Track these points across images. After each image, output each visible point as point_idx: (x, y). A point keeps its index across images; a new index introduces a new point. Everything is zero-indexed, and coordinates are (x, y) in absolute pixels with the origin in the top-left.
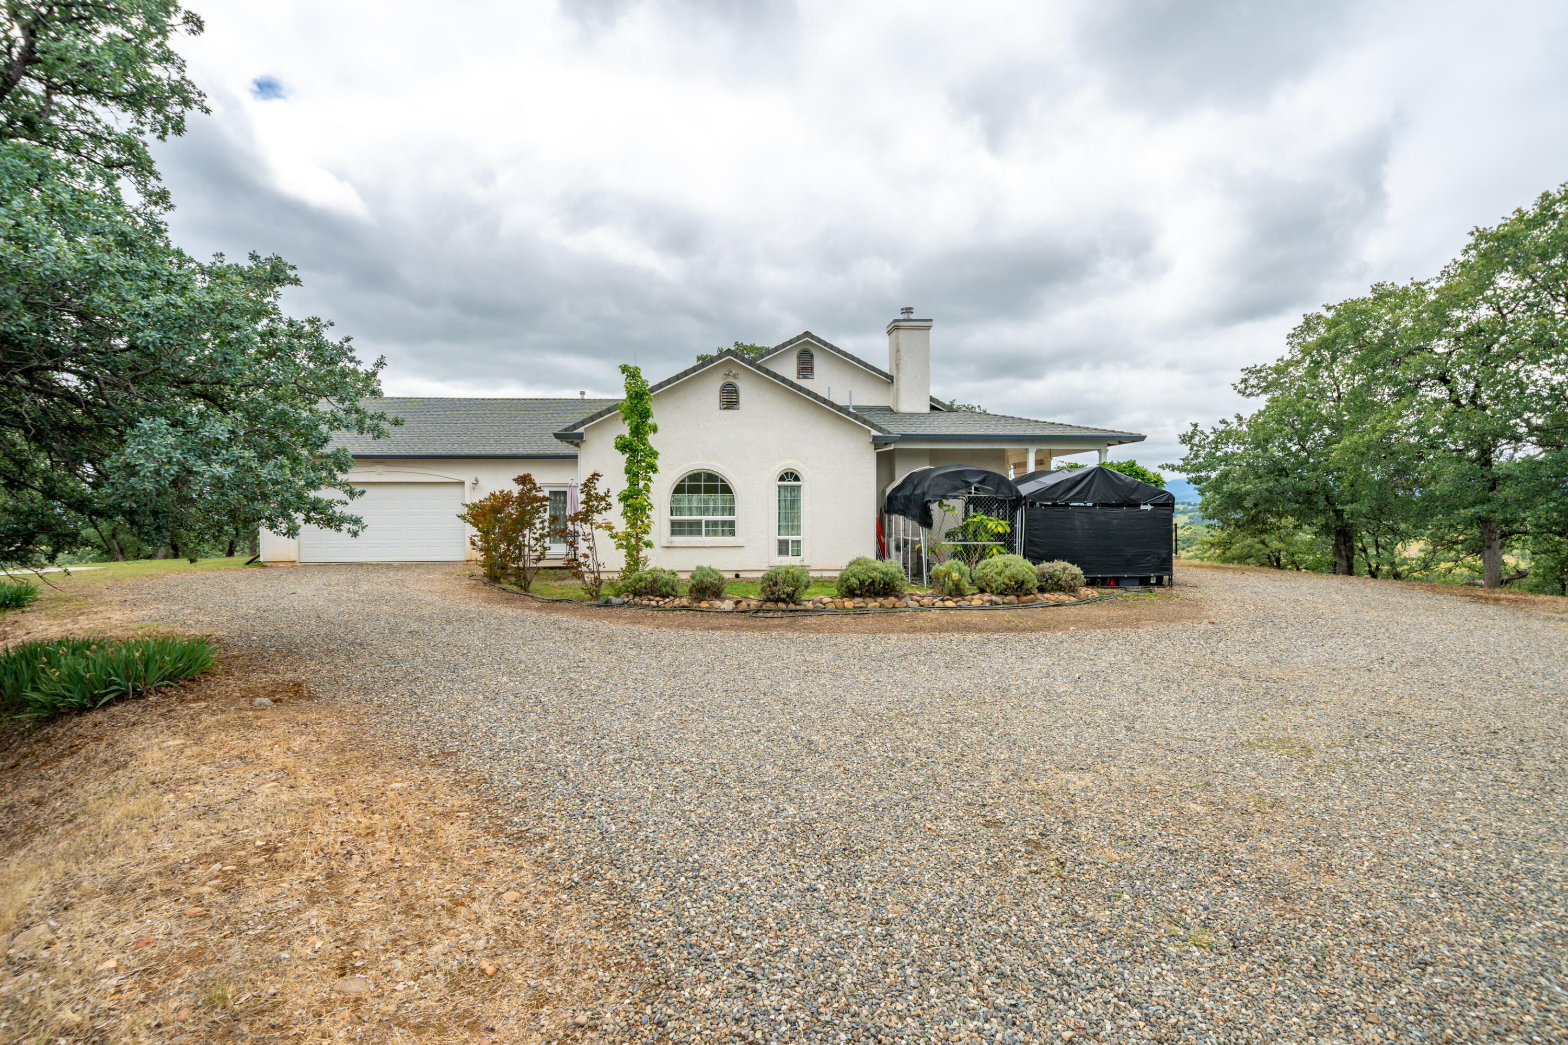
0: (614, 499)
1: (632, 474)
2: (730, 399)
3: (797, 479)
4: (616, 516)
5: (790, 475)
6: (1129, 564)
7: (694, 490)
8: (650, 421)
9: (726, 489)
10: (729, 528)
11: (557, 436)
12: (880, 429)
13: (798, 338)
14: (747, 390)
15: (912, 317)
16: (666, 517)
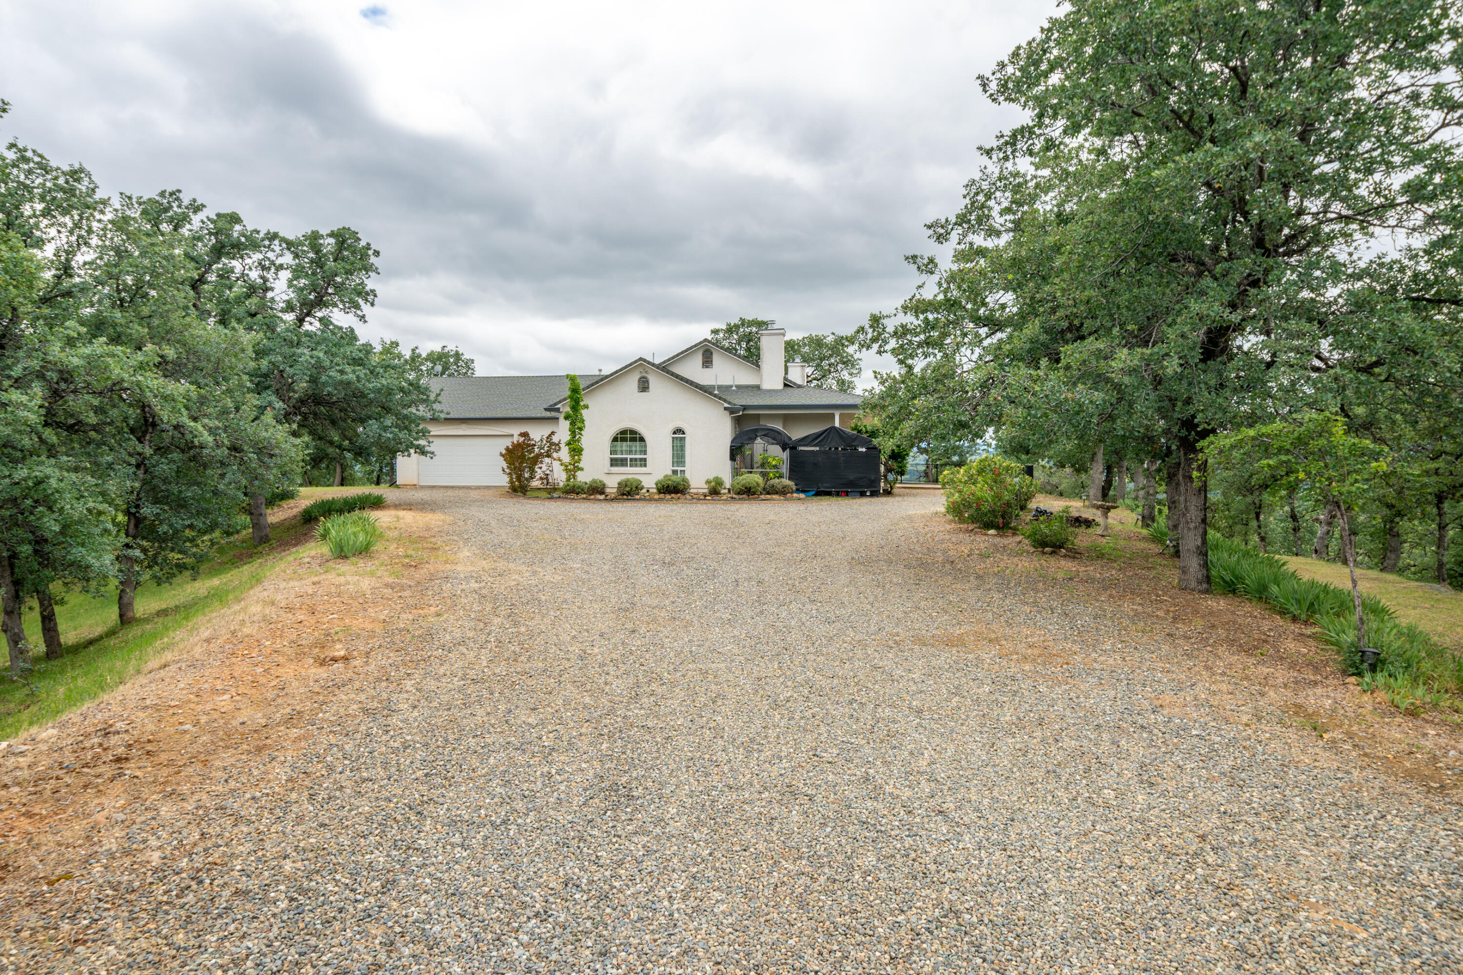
0: (562, 445)
1: (573, 433)
2: (644, 386)
3: (684, 433)
4: (564, 454)
5: (679, 430)
6: (852, 483)
7: (624, 440)
8: (582, 403)
9: (642, 439)
10: (643, 462)
11: (546, 409)
12: (729, 403)
13: (700, 343)
14: (654, 381)
15: (775, 327)
16: (608, 456)
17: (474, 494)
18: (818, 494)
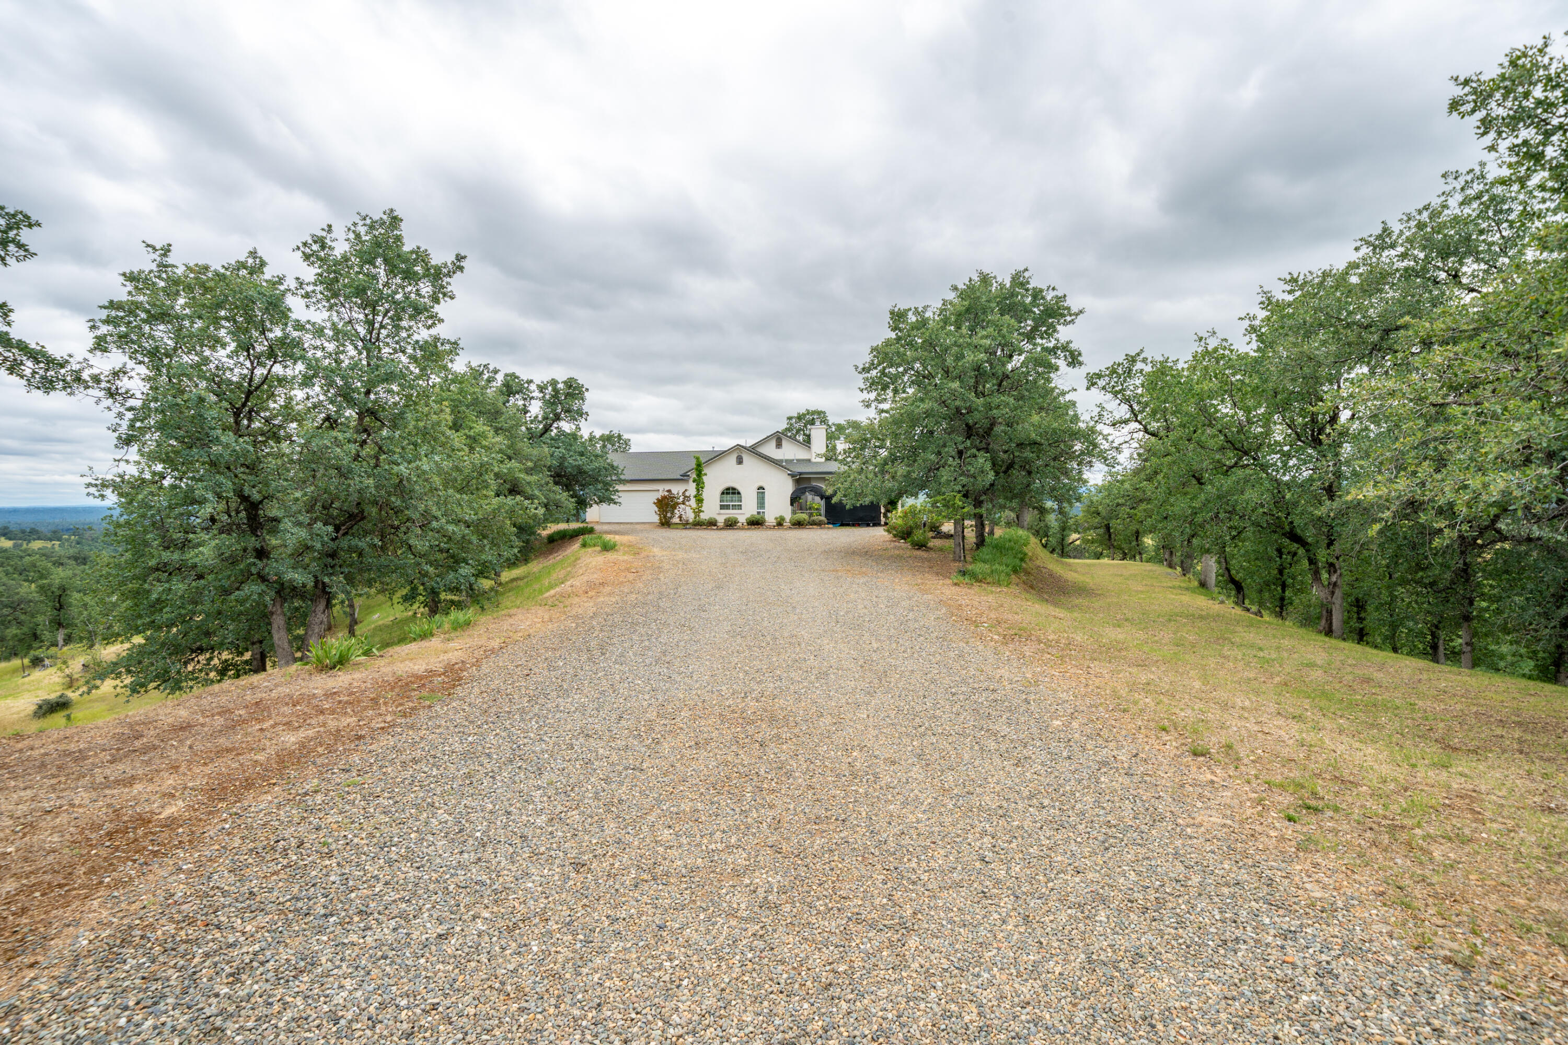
0: (692, 497)
1: (698, 490)
2: (740, 461)
3: (764, 489)
4: (693, 502)
5: (761, 488)
6: (861, 519)
7: (728, 494)
8: (703, 472)
9: (739, 493)
10: (740, 507)
11: (681, 475)
12: (791, 471)
13: (774, 433)
14: (746, 458)
15: (825, 415)
16: (718, 503)
17: (638, 527)
18: (842, 525)
